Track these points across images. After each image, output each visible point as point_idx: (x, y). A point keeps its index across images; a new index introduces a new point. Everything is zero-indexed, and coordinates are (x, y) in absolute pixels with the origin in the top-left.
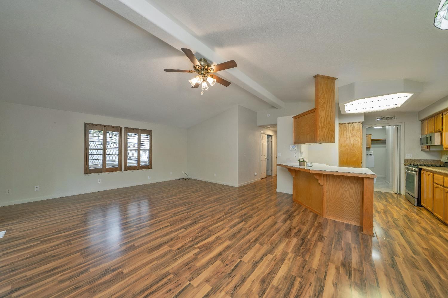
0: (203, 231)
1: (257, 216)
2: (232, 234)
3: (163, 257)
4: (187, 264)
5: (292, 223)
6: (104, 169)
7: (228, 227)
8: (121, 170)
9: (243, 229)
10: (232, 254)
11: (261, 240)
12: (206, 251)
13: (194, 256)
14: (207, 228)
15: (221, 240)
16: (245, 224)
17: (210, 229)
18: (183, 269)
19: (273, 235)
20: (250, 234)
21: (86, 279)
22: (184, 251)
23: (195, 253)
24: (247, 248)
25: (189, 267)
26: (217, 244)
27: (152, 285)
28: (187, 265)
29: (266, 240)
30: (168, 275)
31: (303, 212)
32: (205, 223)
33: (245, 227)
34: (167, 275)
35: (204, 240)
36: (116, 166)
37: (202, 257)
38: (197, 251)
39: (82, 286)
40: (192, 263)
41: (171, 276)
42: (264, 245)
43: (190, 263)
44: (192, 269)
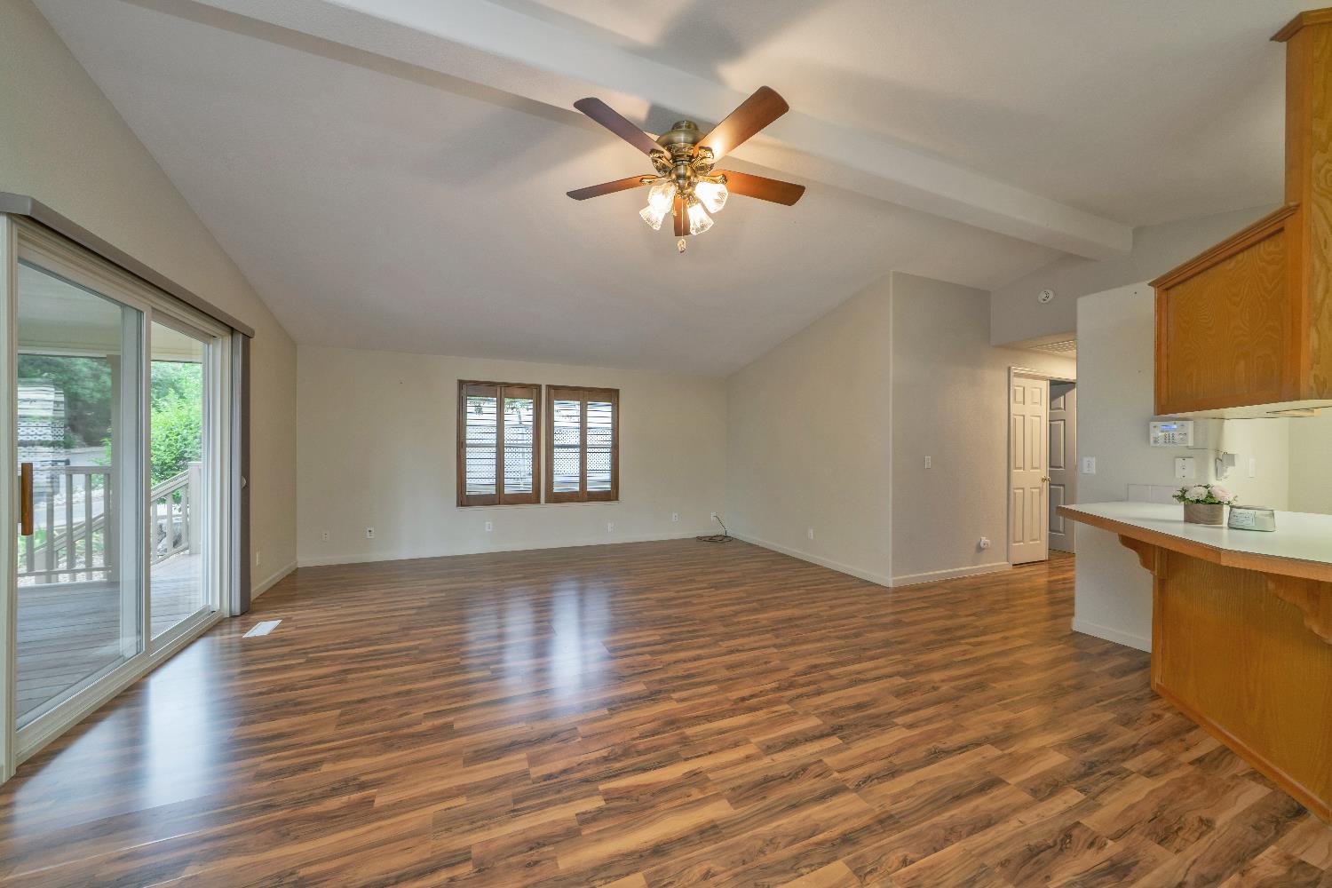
0: (664, 732)
1: (911, 726)
2: (758, 777)
3: (490, 791)
4: (536, 844)
5: (1090, 805)
6: (498, 498)
7: (756, 744)
8: (538, 501)
9: (817, 769)
10: (705, 867)
11: (868, 848)
12: (624, 818)
13: (575, 823)
14: (678, 728)
15: (703, 790)
16: (832, 751)
17: (689, 731)
18: (513, 860)
19: (947, 841)
20: (836, 800)
21: (296, 790)
22: (559, 792)
23: (583, 813)
24: (782, 862)
25: (534, 858)
26: (679, 802)
27: (404, 874)
28: (531, 849)
29: (895, 858)
30: (459, 863)
31: (1191, 768)
32: (685, 704)
33: (827, 760)
34: (458, 859)
35: (645, 770)
36: (529, 489)
37: (595, 837)
38: (596, 803)
39: (279, 806)
40: (551, 848)
41: (466, 870)
42: (868, 878)
43: (544, 845)
44: (537, 869)
